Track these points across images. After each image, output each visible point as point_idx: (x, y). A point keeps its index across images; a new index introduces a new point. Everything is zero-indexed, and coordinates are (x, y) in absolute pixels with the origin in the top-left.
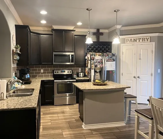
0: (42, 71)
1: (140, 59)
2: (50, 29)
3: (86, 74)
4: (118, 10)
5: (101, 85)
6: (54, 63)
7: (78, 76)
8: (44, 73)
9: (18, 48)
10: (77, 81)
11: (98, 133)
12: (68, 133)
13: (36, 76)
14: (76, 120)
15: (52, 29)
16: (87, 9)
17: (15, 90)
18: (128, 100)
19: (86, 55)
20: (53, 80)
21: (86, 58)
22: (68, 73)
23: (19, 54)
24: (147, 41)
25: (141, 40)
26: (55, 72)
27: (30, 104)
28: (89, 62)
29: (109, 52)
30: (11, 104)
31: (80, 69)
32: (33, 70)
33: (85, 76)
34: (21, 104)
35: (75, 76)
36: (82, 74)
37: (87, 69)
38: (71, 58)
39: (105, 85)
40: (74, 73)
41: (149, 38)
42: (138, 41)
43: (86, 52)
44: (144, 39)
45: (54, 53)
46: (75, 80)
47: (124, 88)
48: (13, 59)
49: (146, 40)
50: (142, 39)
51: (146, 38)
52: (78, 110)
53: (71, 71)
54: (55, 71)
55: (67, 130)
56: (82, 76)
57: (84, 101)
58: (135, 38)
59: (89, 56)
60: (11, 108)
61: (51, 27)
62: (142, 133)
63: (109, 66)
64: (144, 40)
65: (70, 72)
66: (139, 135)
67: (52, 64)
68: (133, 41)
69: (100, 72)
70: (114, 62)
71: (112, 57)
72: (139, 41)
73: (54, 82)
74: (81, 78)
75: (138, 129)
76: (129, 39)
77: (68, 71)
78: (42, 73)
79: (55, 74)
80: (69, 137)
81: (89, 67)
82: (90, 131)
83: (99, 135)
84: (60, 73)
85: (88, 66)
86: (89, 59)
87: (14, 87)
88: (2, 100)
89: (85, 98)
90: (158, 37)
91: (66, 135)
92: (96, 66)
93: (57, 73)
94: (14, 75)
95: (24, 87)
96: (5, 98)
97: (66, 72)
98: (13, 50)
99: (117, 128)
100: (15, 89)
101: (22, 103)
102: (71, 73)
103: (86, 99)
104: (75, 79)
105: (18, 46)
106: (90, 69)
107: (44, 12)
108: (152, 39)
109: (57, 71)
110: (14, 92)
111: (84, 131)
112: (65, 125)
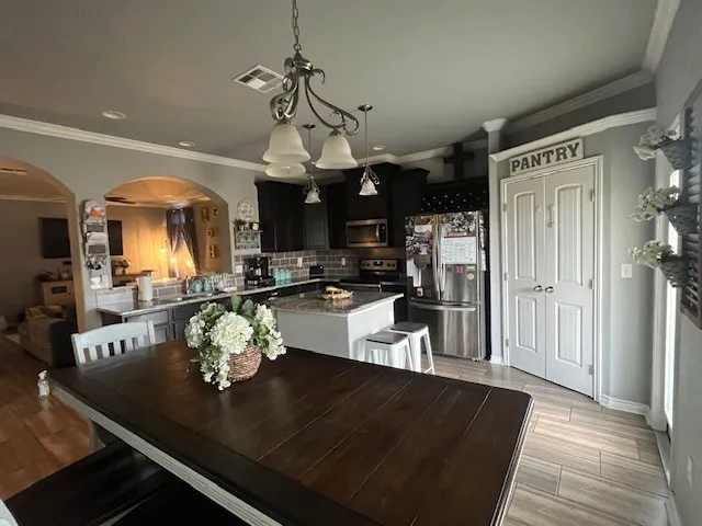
0: (344, 261)
6: (348, 244)
22: (388, 268)
24: (574, 155)
25: (553, 156)
41: (577, 144)
42: (544, 160)
44: (561, 151)
45: (348, 224)
50: (555, 153)
51: (570, 147)
53: (395, 263)
54: (362, 263)
58: (535, 154)
64: (561, 156)
65: (393, 266)
67: (346, 247)
68: (530, 164)
71: (464, 223)
72: (548, 161)
76: (520, 159)
78: (343, 266)
79: (362, 268)
84: (372, 266)
93: (365, 268)
97: (384, 266)
102: (395, 268)
108: (589, 147)
109: (366, 263)
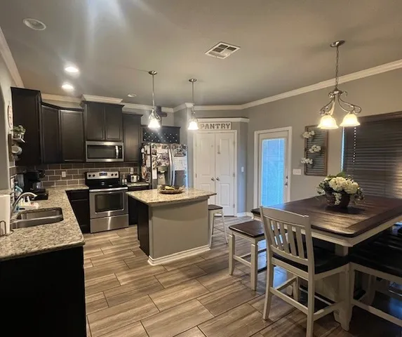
0: (64, 174)
1: (219, 153)
2: (79, 101)
3: (143, 177)
4: (195, 80)
5: (174, 193)
6: (88, 160)
7: (129, 180)
8: (67, 177)
9: (21, 131)
10: (131, 189)
11: (174, 268)
12: (127, 276)
13: (53, 184)
14: (134, 254)
15: (83, 101)
16: (150, 73)
17: (20, 214)
18: (212, 212)
19: (142, 146)
20: (88, 190)
21: (143, 151)
22: (112, 177)
23: (20, 144)
24: (228, 128)
25: (220, 127)
26: (90, 176)
27: (70, 238)
28: (149, 157)
29: (176, 142)
30: (29, 243)
31: (132, 169)
32: (49, 173)
33: (141, 180)
34: (51, 240)
35: (124, 181)
36: (135, 177)
37: (144, 170)
38: (117, 151)
39: (180, 193)
40: (122, 176)
41: (229, 124)
42: (216, 127)
43: (143, 142)
44: (223, 125)
45: (88, 143)
46: (127, 188)
47: (208, 196)
48: (10, 152)
49: (226, 126)
50: (221, 125)
52: (137, 235)
53: (117, 173)
54: (88, 174)
55: (124, 272)
56: (135, 180)
57: (150, 222)
58: (212, 124)
59: (147, 148)
60: (33, 250)
61: (80, 97)
62: (239, 258)
63: (178, 164)
64: (223, 127)
65: (116, 175)
66: (235, 261)
67: (85, 162)
68: (210, 127)
69: (166, 173)
70: (186, 157)
71: (182, 149)
72: (218, 128)
73: (89, 192)
74: (135, 185)
75: (233, 253)
76: (205, 124)
77: (112, 173)
78: (63, 178)
79: (88, 178)
80: (130, 283)
81: (148, 164)
82: (162, 268)
83: (178, 271)
84: (98, 176)
85: (145, 164)
86: (149, 153)
87: (18, 207)
88: (3, 235)
89: (152, 216)
90: (241, 123)
91: (124, 280)
92: (159, 164)
93: (92, 178)
94: (12, 184)
95: (37, 205)
96: (8, 231)
97: (109, 176)
98: (9, 135)
99: (200, 256)
100: (19, 211)
101: (51, 238)
102: (117, 177)
103: (154, 218)
104: (126, 186)
105: (20, 128)
106: (150, 170)
107: (72, 69)
108: (233, 126)
109: (92, 174)
110: (19, 218)
111: (153, 270)
112: (118, 265)
